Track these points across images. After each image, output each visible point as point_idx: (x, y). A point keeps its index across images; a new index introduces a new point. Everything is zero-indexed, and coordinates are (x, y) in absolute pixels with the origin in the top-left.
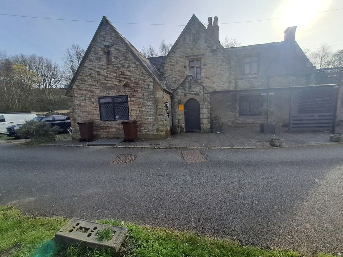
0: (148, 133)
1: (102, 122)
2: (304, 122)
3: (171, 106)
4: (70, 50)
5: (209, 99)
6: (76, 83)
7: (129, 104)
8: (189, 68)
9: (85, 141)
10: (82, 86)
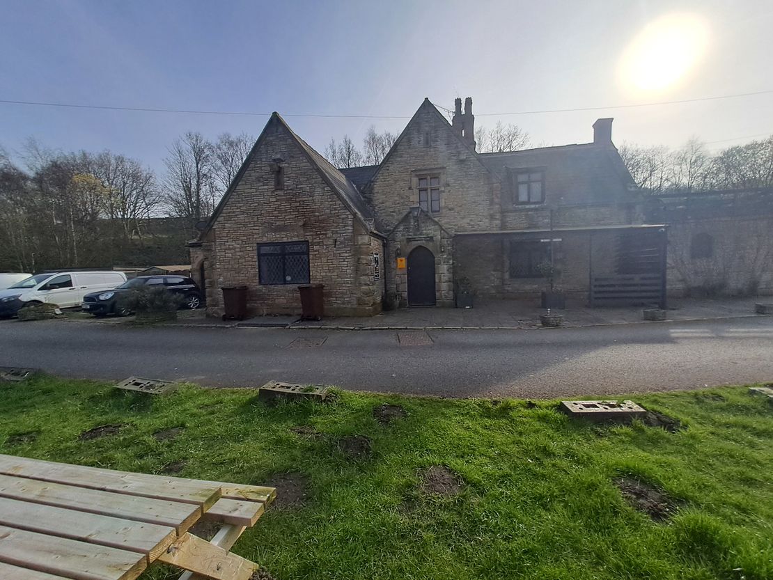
1: (261, 286)
2: (617, 288)
3: (382, 259)
4: (182, 143)
5: (449, 248)
6: (219, 219)
7: (311, 257)
8: (418, 191)
9: (232, 320)
10: (229, 225)
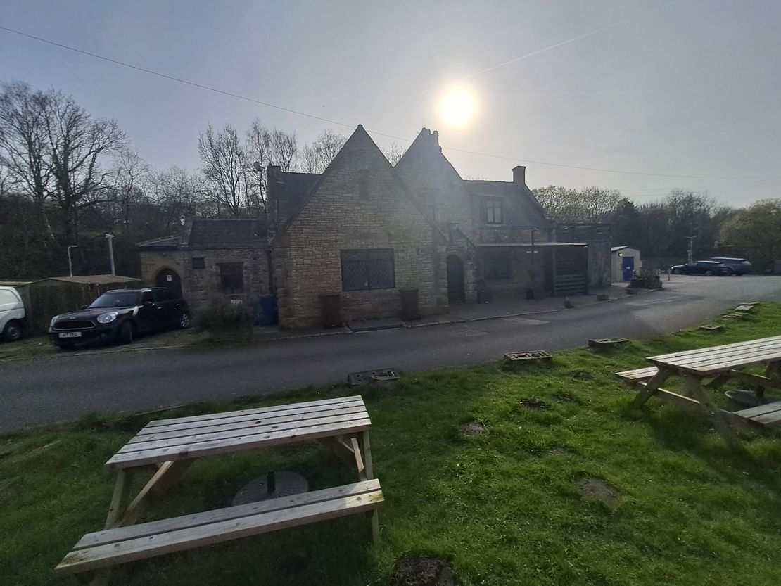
0: (424, 306)
1: (345, 293)
7: (396, 263)
10: (308, 230)
